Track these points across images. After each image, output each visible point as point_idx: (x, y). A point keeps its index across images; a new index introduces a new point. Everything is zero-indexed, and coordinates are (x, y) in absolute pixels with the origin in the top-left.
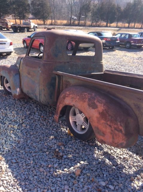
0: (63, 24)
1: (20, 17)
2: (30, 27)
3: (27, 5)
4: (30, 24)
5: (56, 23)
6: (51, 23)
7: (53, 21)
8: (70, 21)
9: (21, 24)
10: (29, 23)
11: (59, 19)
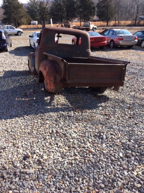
0: (126, 25)
1: (85, 19)
2: (89, 28)
3: (92, 8)
4: (89, 26)
5: (119, 24)
6: (114, 24)
7: (117, 22)
8: (134, 22)
9: (81, 26)
10: (89, 24)
11: (123, 20)
